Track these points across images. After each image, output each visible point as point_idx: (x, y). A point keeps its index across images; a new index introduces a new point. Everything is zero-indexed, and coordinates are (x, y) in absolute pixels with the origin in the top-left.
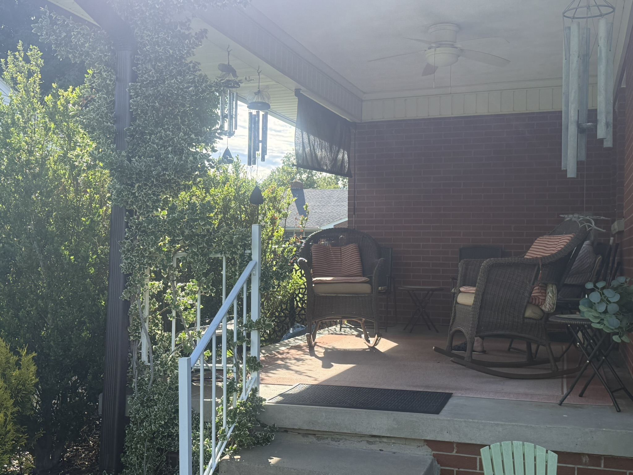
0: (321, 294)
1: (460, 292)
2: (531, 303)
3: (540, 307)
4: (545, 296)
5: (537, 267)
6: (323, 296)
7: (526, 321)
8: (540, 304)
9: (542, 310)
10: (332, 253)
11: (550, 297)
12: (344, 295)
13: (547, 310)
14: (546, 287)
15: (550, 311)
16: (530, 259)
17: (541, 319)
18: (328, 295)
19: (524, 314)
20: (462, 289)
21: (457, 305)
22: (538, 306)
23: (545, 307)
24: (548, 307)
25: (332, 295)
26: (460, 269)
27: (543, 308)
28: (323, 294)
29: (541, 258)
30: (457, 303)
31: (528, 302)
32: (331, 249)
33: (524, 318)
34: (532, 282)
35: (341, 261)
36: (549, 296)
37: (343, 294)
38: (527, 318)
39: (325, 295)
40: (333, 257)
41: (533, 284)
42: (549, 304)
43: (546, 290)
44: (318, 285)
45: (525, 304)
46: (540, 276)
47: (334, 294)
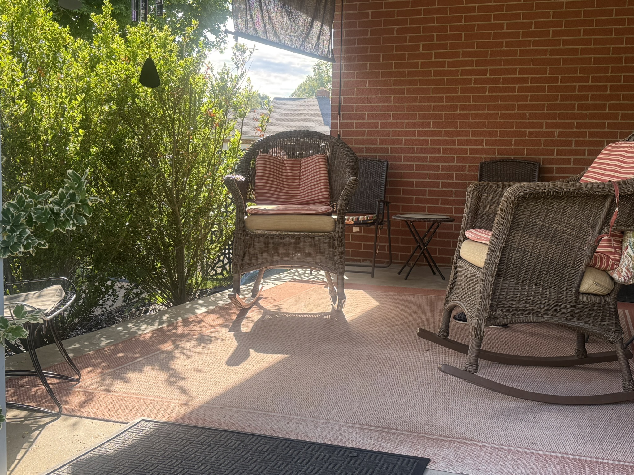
0: (257, 232)
1: (465, 238)
2: (593, 266)
3: (610, 273)
4: (621, 255)
5: (609, 201)
6: (260, 235)
7: (581, 298)
8: (609, 268)
9: (612, 279)
10: (287, 168)
11: (630, 256)
12: (293, 233)
13: (621, 280)
14: (623, 237)
15: (628, 281)
16: (598, 185)
17: (609, 294)
18: (267, 232)
19: (579, 287)
20: (468, 234)
21: (460, 262)
22: (605, 271)
23: (619, 274)
24: (624, 274)
25: (274, 233)
26: (468, 198)
27: (615, 276)
28: (260, 232)
29: (619, 184)
30: (459, 257)
31: (588, 265)
32: (285, 162)
33: (579, 293)
34: (597, 229)
35: (300, 179)
36: (628, 253)
37: (290, 231)
38: (583, 293)
39: (263, 232)
40: (289, 174)
41: (600, 233)
42: (627, 269)
43: (621, 242)
44: (254, 218)
45: (582, 268)
46: (614, 217)
47: (277, 231)
